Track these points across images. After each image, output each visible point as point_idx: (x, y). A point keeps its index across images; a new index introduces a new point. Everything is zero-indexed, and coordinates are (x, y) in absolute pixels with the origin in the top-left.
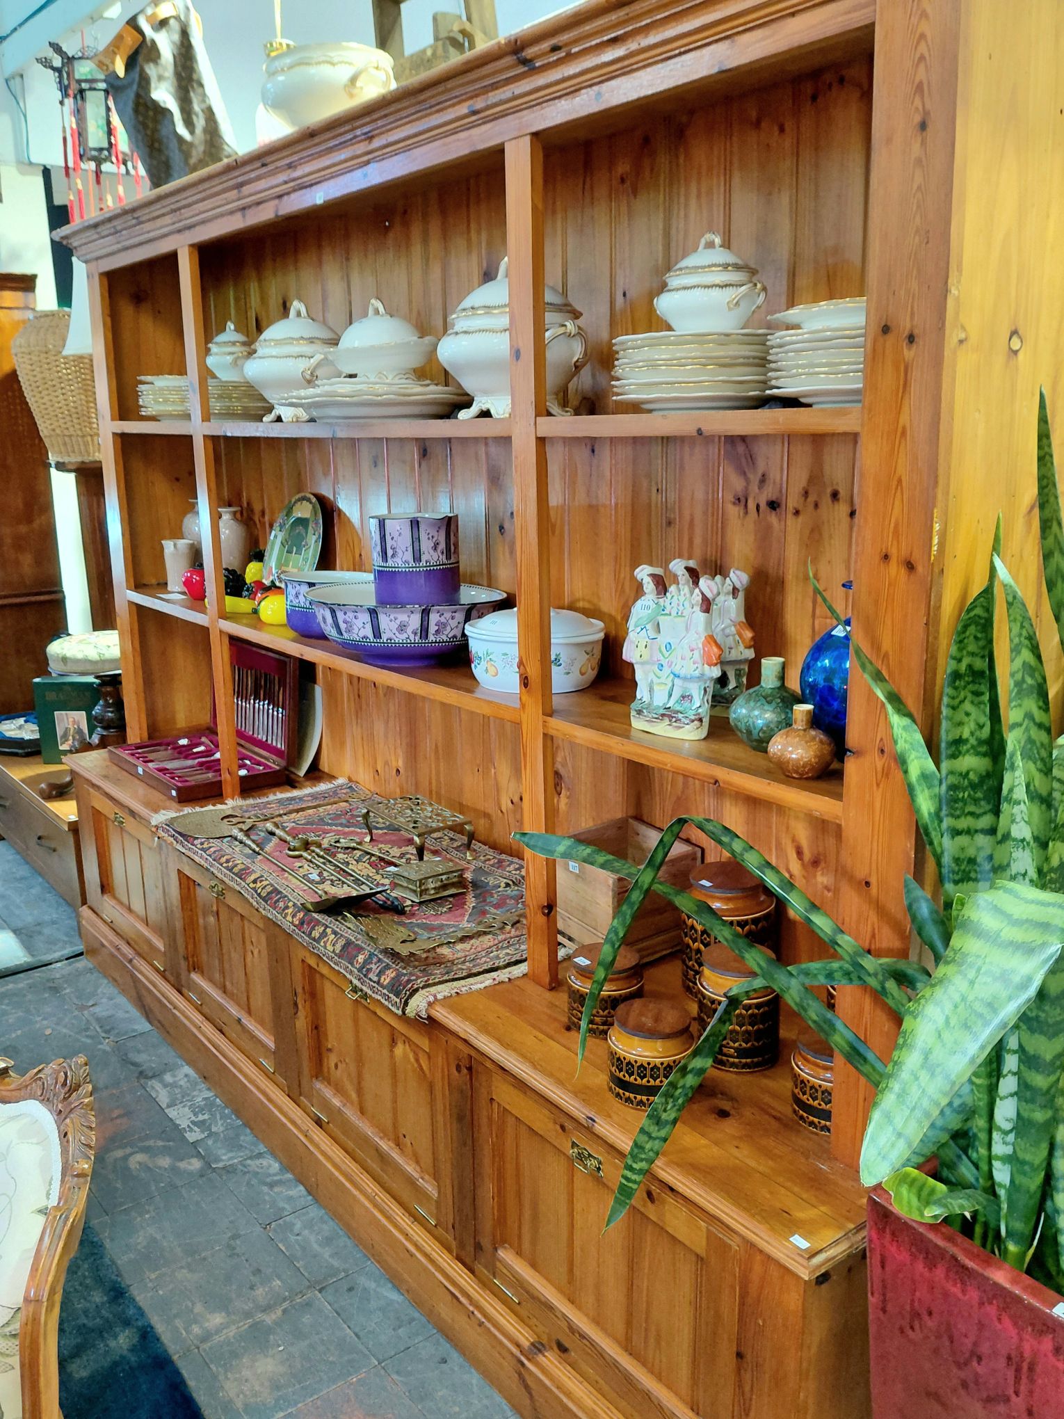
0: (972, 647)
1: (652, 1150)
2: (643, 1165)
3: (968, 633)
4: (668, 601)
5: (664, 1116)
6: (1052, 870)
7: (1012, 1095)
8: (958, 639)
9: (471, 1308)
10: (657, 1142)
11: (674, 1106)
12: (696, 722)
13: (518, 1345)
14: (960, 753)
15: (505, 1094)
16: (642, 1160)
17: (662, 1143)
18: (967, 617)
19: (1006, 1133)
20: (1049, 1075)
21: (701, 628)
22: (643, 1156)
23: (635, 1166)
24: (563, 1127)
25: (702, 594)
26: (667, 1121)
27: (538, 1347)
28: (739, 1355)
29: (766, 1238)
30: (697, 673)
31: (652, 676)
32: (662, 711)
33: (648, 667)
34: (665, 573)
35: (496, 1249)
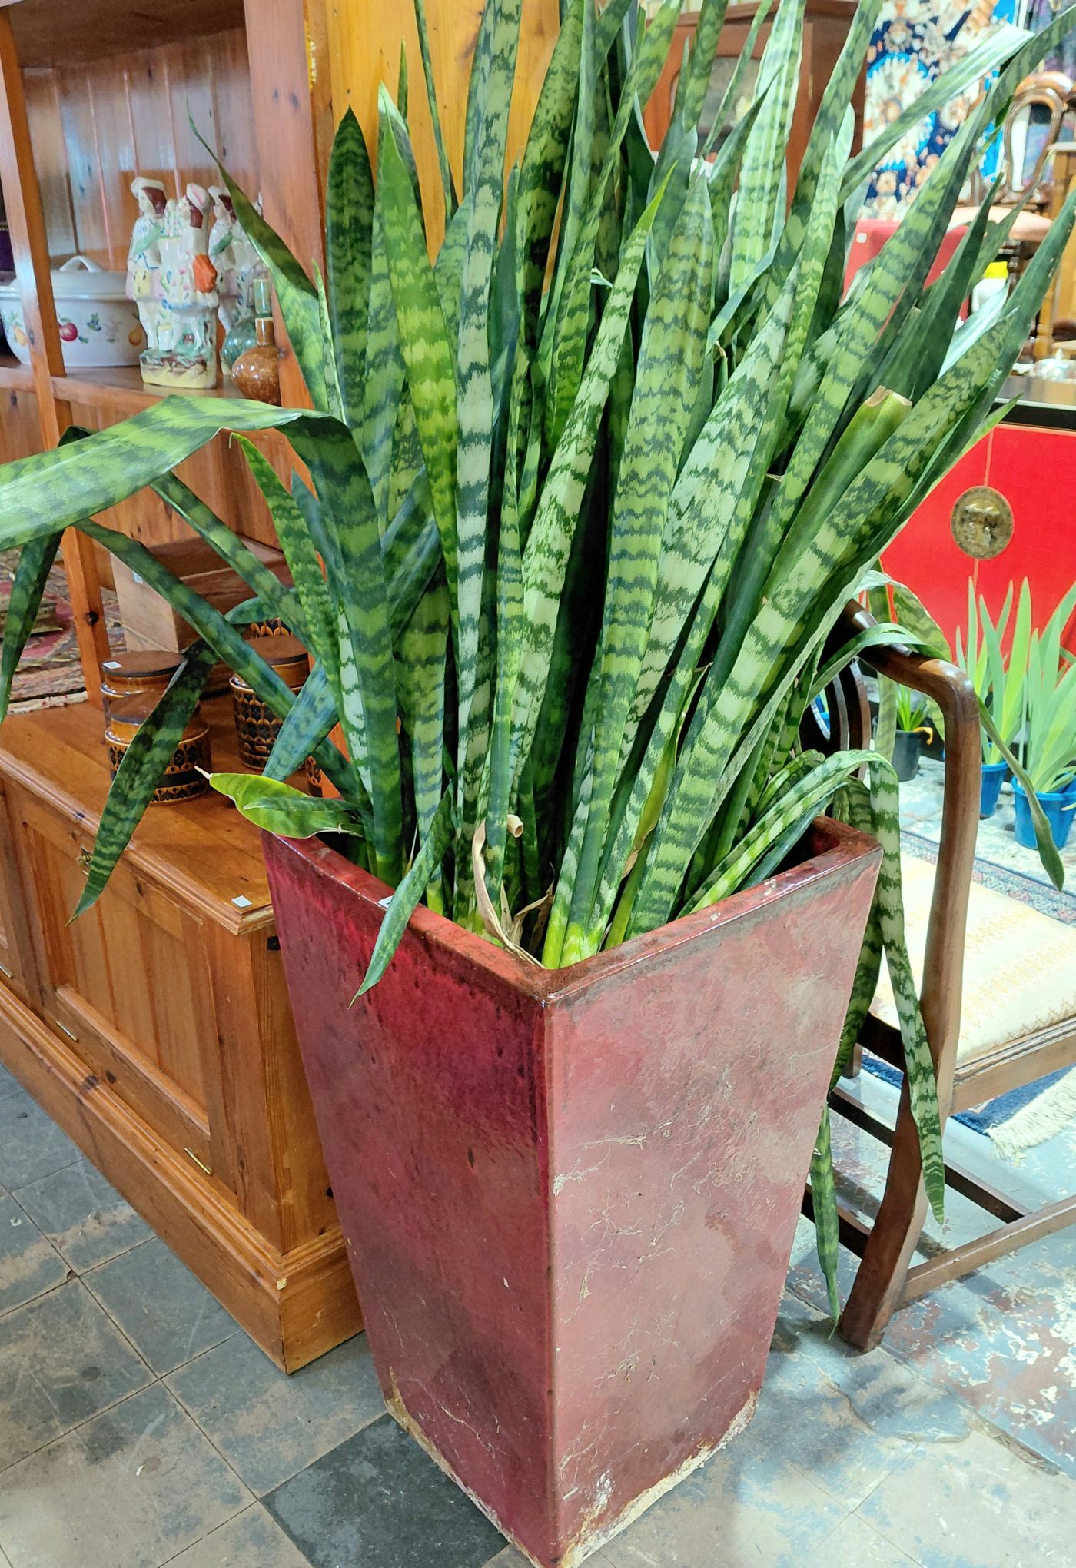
0: (355, 195)
1: (121, 832)
2: (114, 849)
3: (345, 175)
4: (165, 219)
5: (132, 795)
6: (404, 438)
7: (357, 687)
8: (333, 182)
9: (40, 1056)
10: (127, 823)
11: (142, 783)
12: (198, 366)
13: (75, 1083)
14: (353, 326)
15: (31, 813)
16: (111, 844)
17: (134, 825)
18: (338, 152)
19: (360, 732)
20: (376, 655)
21: (191, 244)
22: (113, 840)
23: (104, 850)
24: (74, 835)
25: (191, 204)
26: (135, 800)
27: (91, 1082)
28: (221, 1040)
29: (209, 901)
30: (188, 302)
31: (158, 317)
32: (165, 356)
33: (153, 305)
34: (165, 188)
35: (55, 989)
